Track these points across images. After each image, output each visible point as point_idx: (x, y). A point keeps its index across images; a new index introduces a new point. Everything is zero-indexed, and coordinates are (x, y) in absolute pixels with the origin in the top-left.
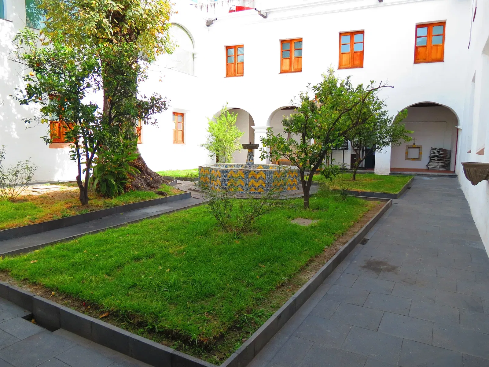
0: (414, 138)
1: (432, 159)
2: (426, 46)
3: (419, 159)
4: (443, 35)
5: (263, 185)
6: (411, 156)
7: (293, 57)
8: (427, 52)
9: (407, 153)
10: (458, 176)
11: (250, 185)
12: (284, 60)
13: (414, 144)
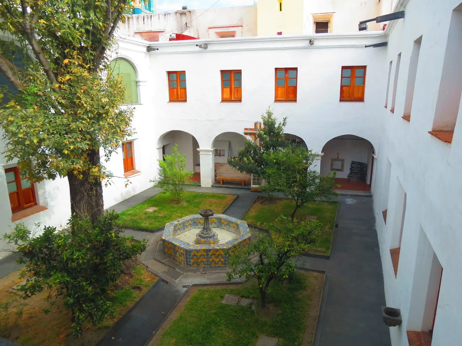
0: (338, 153)
1: (352, 171)
2: (349, 86)
3: (341, 170)
4: (364, 77)
5: (222, 260)
6: (335, 167)
7: (233, 87)
8: (351, 91)
9: (332, 165)
10: (373, 197)
11: (211, 260)
12: (225, 89)
13: (338, 157)
